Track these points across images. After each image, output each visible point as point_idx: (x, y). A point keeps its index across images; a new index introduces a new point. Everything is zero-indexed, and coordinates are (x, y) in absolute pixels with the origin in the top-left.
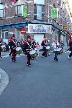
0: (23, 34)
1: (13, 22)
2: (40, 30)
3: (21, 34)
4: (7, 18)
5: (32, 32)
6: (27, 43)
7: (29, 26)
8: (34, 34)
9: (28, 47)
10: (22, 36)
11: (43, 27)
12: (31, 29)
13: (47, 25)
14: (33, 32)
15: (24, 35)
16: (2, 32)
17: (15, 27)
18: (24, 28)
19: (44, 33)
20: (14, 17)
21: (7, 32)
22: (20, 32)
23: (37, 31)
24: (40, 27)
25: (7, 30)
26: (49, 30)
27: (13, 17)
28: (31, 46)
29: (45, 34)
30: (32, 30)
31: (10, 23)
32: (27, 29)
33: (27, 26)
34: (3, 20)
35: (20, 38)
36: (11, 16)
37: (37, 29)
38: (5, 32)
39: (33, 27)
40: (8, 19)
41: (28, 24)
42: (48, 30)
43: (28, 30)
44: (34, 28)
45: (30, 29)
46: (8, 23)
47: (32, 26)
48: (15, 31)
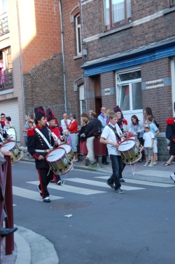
1: (159, 36)
4: (137, 23)
9: (40, 144)
16: (119, 83)
17: (170, 58)
20: (165, 15)
21: (139, 80)
25: (138, 74)
27: (160, 13)
31: (147, 44)
34: (123, 34)
36: (151, 12)
38: (130, 83)
40: (141, 25)
46: (141, 42)
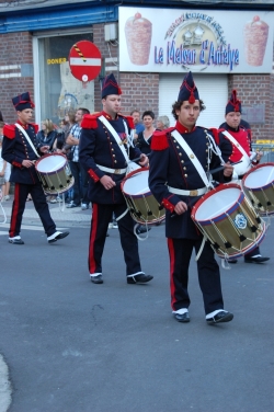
0: (85, 78)
2: (198, 51)
3: (69, 82)
5: (145, 62)
6: (176, 135)
7: (128, 25)
8: (162, 75)
10: (76, 93)
11: (218, 28)
12: (139, 46)
13: (248, 16)
14: (151, 67)
15: (91, 85)
18: (90, 37)
19: (225, 69)
22: (65, 65)
23: (175, 58)
24: (198, 32)
26: (262, 51)
28: (204, 163)
29: (229, 76)
30: (147, 50)
32: (114, 43)
33: (113, 26)
35: (66, 103)
37: (179, 42)
39: (149, 31)
41: (116, 13)
42: (255, 48)
43: (116, 54)
44: (159, 41)
45: (132, 42)
47: (148, 25)
48: (31, 62)
